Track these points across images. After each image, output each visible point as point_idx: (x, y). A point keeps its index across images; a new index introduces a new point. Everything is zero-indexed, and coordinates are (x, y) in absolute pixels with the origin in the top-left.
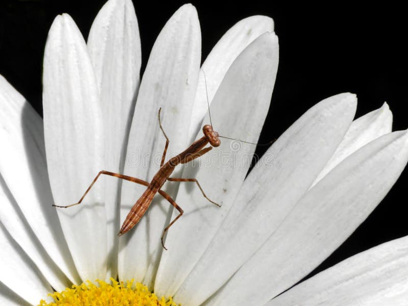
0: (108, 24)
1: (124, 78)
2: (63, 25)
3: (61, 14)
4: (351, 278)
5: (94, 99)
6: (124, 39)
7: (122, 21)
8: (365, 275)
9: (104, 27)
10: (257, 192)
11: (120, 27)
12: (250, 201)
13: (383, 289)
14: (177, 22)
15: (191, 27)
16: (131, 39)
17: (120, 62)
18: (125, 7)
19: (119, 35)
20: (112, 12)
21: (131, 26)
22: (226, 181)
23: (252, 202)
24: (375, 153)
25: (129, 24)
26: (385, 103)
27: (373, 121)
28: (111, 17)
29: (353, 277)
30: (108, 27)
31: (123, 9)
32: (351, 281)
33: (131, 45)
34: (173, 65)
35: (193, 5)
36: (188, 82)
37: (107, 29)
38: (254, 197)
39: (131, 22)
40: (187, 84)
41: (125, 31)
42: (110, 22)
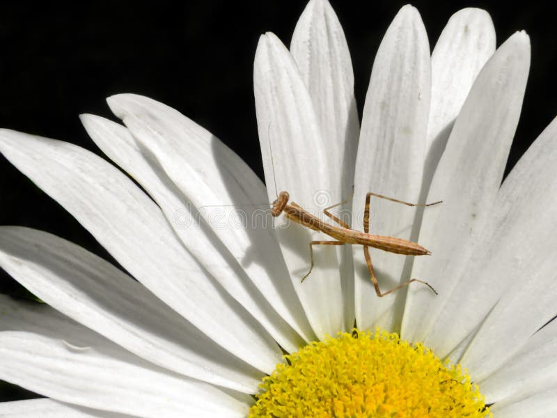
0: (308, 38)
1: (336, 99)
2: (269, 46)
3: (264, 33)
5: (314, 127)
6: (330, 53)
7: (324, 33)
9: (305, 42)
10: (509, 212)
11: (323, 40)
12: (501, 224)
14: (399, 28)
16: (338, 52)
17: (329, 81)
18: (325, 15)
19: (324, 50)
20: (311, 24)
21: (337, 38)
22: (474, 204)
23: (505, 224)
25: (334, 35)
28: (311, 29)
30: (309, 41)
31: (324, 17)
33: (339, 59)
34: (400, 79)
35: (413, 5)
36: (420, 97)
37: (308, 44)
38: (505, 219)
39: (336, 33)
40: (419, 98)
41: (330, 45)
42: (310, 35)
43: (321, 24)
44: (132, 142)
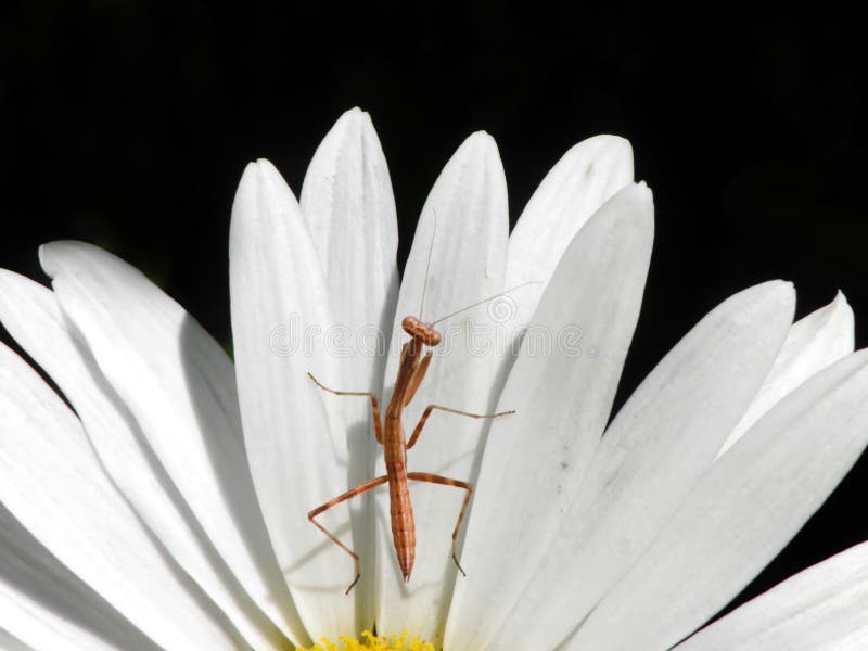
0: (334, 172)
3: (255, 161)
4: (798, 612)
6: (364, 198)
7: (358, 165)
8: (823, 605)
9: (327, 179)
10: (622, 464)
12: (609, 483)
13: (858, 628)
14: (464, 167)
15: (487, 174)
16: (376, 197)
17: (360, 240)
18: (363, 138)
19: (356, 191)
20: (340, 150)
21: (377, 174)
22: (566, 448)
23: (614, 482)
24: (833, 388)
25: (371, 170)
26: (840, 292)
27: (820, 327)
28: (338, 159)
29: (801, 610)
30: (335, 177)
32: (799, 617)
33: (377, 208)
34: (459, 244)
35: (489, 133)
36: (489, 274)
37: (333, 181)
38: (616, 473)
39: (375, 168)
40: (486, 276)
41: (366, 184)
42: (337, 168)
43: (355, 152)
44: (58, 315)
